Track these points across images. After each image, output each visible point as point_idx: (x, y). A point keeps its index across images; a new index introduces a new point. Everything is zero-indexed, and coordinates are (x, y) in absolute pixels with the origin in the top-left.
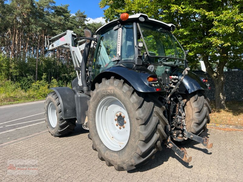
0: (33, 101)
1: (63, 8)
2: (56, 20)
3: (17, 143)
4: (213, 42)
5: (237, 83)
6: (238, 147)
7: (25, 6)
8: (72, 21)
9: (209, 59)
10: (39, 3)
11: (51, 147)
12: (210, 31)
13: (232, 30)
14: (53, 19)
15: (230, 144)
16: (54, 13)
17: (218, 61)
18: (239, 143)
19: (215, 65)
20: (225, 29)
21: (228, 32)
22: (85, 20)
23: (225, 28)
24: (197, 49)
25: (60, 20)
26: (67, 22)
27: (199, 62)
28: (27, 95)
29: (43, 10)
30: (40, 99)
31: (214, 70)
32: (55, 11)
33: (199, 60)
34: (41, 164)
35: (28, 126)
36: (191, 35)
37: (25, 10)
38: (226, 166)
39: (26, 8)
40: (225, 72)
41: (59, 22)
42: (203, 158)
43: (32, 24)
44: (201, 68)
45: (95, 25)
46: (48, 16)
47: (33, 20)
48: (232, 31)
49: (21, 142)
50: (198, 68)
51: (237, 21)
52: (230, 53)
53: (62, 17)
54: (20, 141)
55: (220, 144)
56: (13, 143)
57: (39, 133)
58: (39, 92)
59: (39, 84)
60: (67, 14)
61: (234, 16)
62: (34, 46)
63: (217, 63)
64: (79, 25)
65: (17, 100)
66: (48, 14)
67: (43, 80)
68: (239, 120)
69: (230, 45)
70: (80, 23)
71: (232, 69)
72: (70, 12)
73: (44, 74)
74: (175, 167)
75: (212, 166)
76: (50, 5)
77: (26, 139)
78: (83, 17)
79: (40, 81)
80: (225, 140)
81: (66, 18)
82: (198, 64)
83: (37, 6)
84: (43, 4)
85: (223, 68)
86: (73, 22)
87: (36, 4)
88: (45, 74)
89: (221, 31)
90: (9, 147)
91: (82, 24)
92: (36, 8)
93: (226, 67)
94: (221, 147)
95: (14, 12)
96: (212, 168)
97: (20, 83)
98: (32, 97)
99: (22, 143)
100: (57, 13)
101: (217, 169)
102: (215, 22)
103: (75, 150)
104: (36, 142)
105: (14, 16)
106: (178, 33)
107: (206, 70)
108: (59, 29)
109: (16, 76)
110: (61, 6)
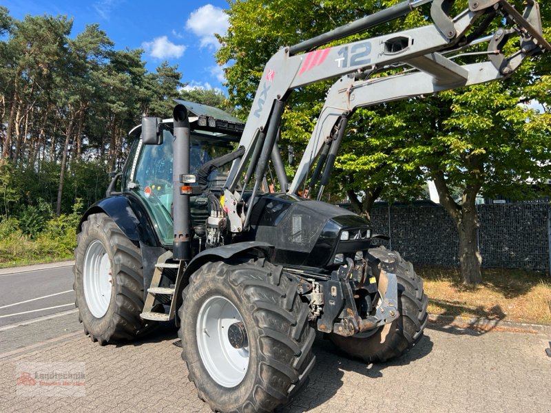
0: (51, 262)
1: (131, 55)
2: (113, 80)
3: (25, 356)
4: (451, 145)
5: (505, 230)
6: (508, 364)
7: (46, 48)
8: (149, 84)
9: (446, 178)
10: (77, 44)
11: (106, 364)
12: (446, 122)
13: (487, 123)
14: (106, 80)
15: (492, 359)
16: (108, 66)
17: (464, 182)
18: (510, 355)
19: (457, 190)
20: (475, 121)
21: (480, 127)
22: (178, 83)
23: (474, 119)
24: (420, 157)
25: (122, 81)
26: (137, 87)
27: (426, 183)
28: (36, 247)
29: (85, 58)
30: (66, 258)
31: (456, 201)
32: (112, 62)
33: (426, 180)
34: (88, 401)
35: (47, 318)
36: (407, 127)
37: (43, 56)
38: (484, 403)
39: (48, 54)
40: (479, 206)
41: (119, 85)
42: (436, 386)
43: (57, 86)
44: (428, 194)
45: (199, 94)
46: (95, 73)
47: (58, 79)
48: (488, 125)
49: (34, 353)
50: (422, 195)
51: (497, 106)
52: (488, 167)
53: (127, 76)
54: (31, 351)
55: (472, 358)
56: (16, 355)
57: (74, 334)
58: (65, 241)
59: (65, 224)
60: (139, 69)
61: (491, 95)
62: (56, 136)
63: (462, 186)
64: (164, 94)
65: (12, 259)
66: (95, 67)
67: (75, 213)
68: (510, 307)
69: (484, 152)
70: (166, 89)
71: (493, 199)
72: (144, 64)
73: (79, 200)
74: (379, 405)
75: (456, 403)
76: (102, 49)
77: (45, 346)
78: (172, 77)
79: (67, 215)
80: (482, 349)
81: (135, 78)
82: (423, 187)
83: (72, 49)
84: (86, 46)
85: (475, 197)
86: (150, 86)
87: (70, 45)
88: (81, 201)
89: (467, 124)
90: (9, 365)
91: (171, 93)
92: (70, 54)
93: (482, 194)
94: (474, 364)
95: (18, 59)
96: (455, 406)
97: (18, 219)
98: (49, 253)
99: (38, 355)
100: (115, 66)
101: (466, 409)
102: (456, 106)
103: (161, 371)
104: (69, 354)
105: (19, 68)
106: (381, 123)
107: (440, 201)
108: (117, 101)
109: (12, 203)
110: (125, 52)
